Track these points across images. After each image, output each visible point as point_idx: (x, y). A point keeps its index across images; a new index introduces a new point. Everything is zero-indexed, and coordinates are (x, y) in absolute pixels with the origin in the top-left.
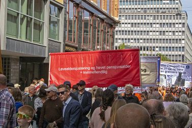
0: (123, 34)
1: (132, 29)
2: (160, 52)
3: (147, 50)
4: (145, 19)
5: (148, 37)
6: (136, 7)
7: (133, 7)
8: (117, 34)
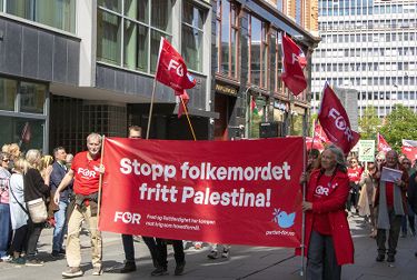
0: (329, 70)
1: (347, 60)
2: (400, 102)
3: (376, 98)
4: (370, 40)
5: (376, 74)
6: (353, 18)
7: (347, 18)
8: (317, 70)
